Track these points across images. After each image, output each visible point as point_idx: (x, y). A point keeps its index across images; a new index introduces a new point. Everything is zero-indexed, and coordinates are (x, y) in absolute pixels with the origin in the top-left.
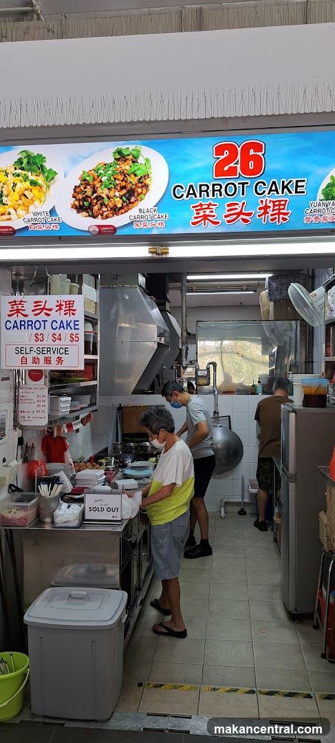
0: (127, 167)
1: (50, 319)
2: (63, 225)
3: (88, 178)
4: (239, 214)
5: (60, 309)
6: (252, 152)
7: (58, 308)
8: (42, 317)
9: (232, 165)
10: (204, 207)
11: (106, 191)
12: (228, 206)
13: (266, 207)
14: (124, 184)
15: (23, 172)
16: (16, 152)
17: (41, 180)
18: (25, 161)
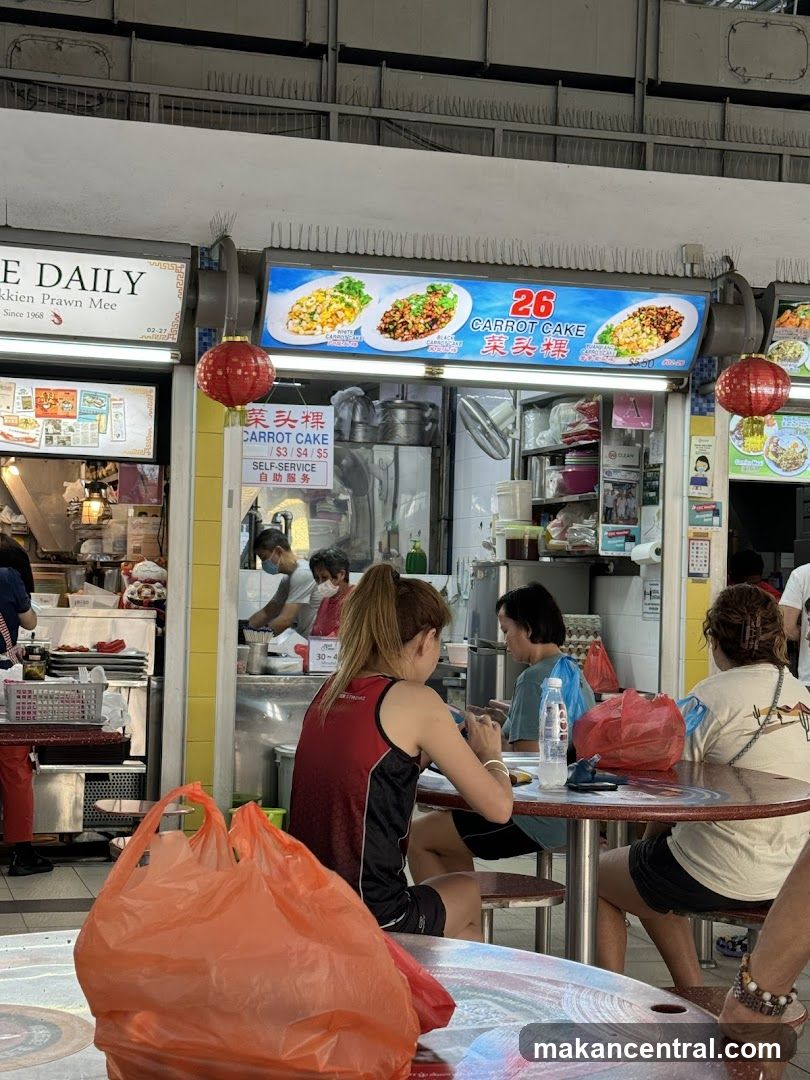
0: (437, 300)
1: (294, 432)
2: (363, 343)
3: (399, 306)
4: (524, 348)
5: (307, 421)
6: (545, 299)
7: (304, 420)
8: (285, 429)
9: (526, 307)
10: (495, 339)
11: (413, 318)
12: (517, 340)
13: (549, 344)
14: (430, 313)
15: (341, 295)
16: (340, 277)
17: (355, 304)
18: (346, 286)
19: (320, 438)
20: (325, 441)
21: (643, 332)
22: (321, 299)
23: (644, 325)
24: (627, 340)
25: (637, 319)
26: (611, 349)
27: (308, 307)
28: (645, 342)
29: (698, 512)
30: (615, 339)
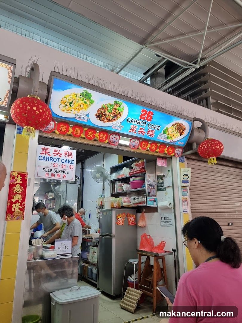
0: (117, 107)
1: (61, 158)
2: (89, 120)
3: (104, 107)
4: (142, 132)
5: (66, 155)
6: (150, 114)
7: (65, 154)
8: (57, 157)
9: (144, 116)
10: (134, 127)
11: (108, 113)
12: (140, 128)
13: (149, 132)
14: (114, 112)
15: (83, 97)
16: (82, 90)
17: (88, 102)
18: (85, 94)
19: (71, 162)
20: (72, 163)
21: (175, 131)
22: (75, 97)
23: (176, 129)
24: (171, 133)
25: (174, 127)
26: (166, 136)
27: (69, 100)
28: (175, 135)
30: (168, 132)
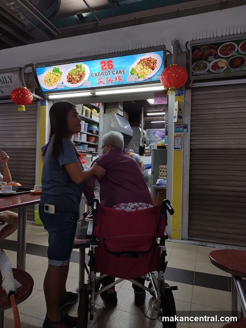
0: (79, 69)
2: (65, 86)
3: (70, 73)
4: (109, 80)
6: (110, 63)
9: (105, 67)
10: (100, 79)
11: (75, 76)
12: (106, 78)
13: (116, 78)
14: (79, 74)
15: (55, 73)
16: (53, 68)
17: (59, 75)
18: (55, 70)
21: (144, 68)
22: (50, 75)
23: (143, 65)
24: (140, 72)
25: (141, 64)
26: (135, 76)
27: (48, 78)
28: (146, 72)
29: (178, 128)
30: (136, 72)
